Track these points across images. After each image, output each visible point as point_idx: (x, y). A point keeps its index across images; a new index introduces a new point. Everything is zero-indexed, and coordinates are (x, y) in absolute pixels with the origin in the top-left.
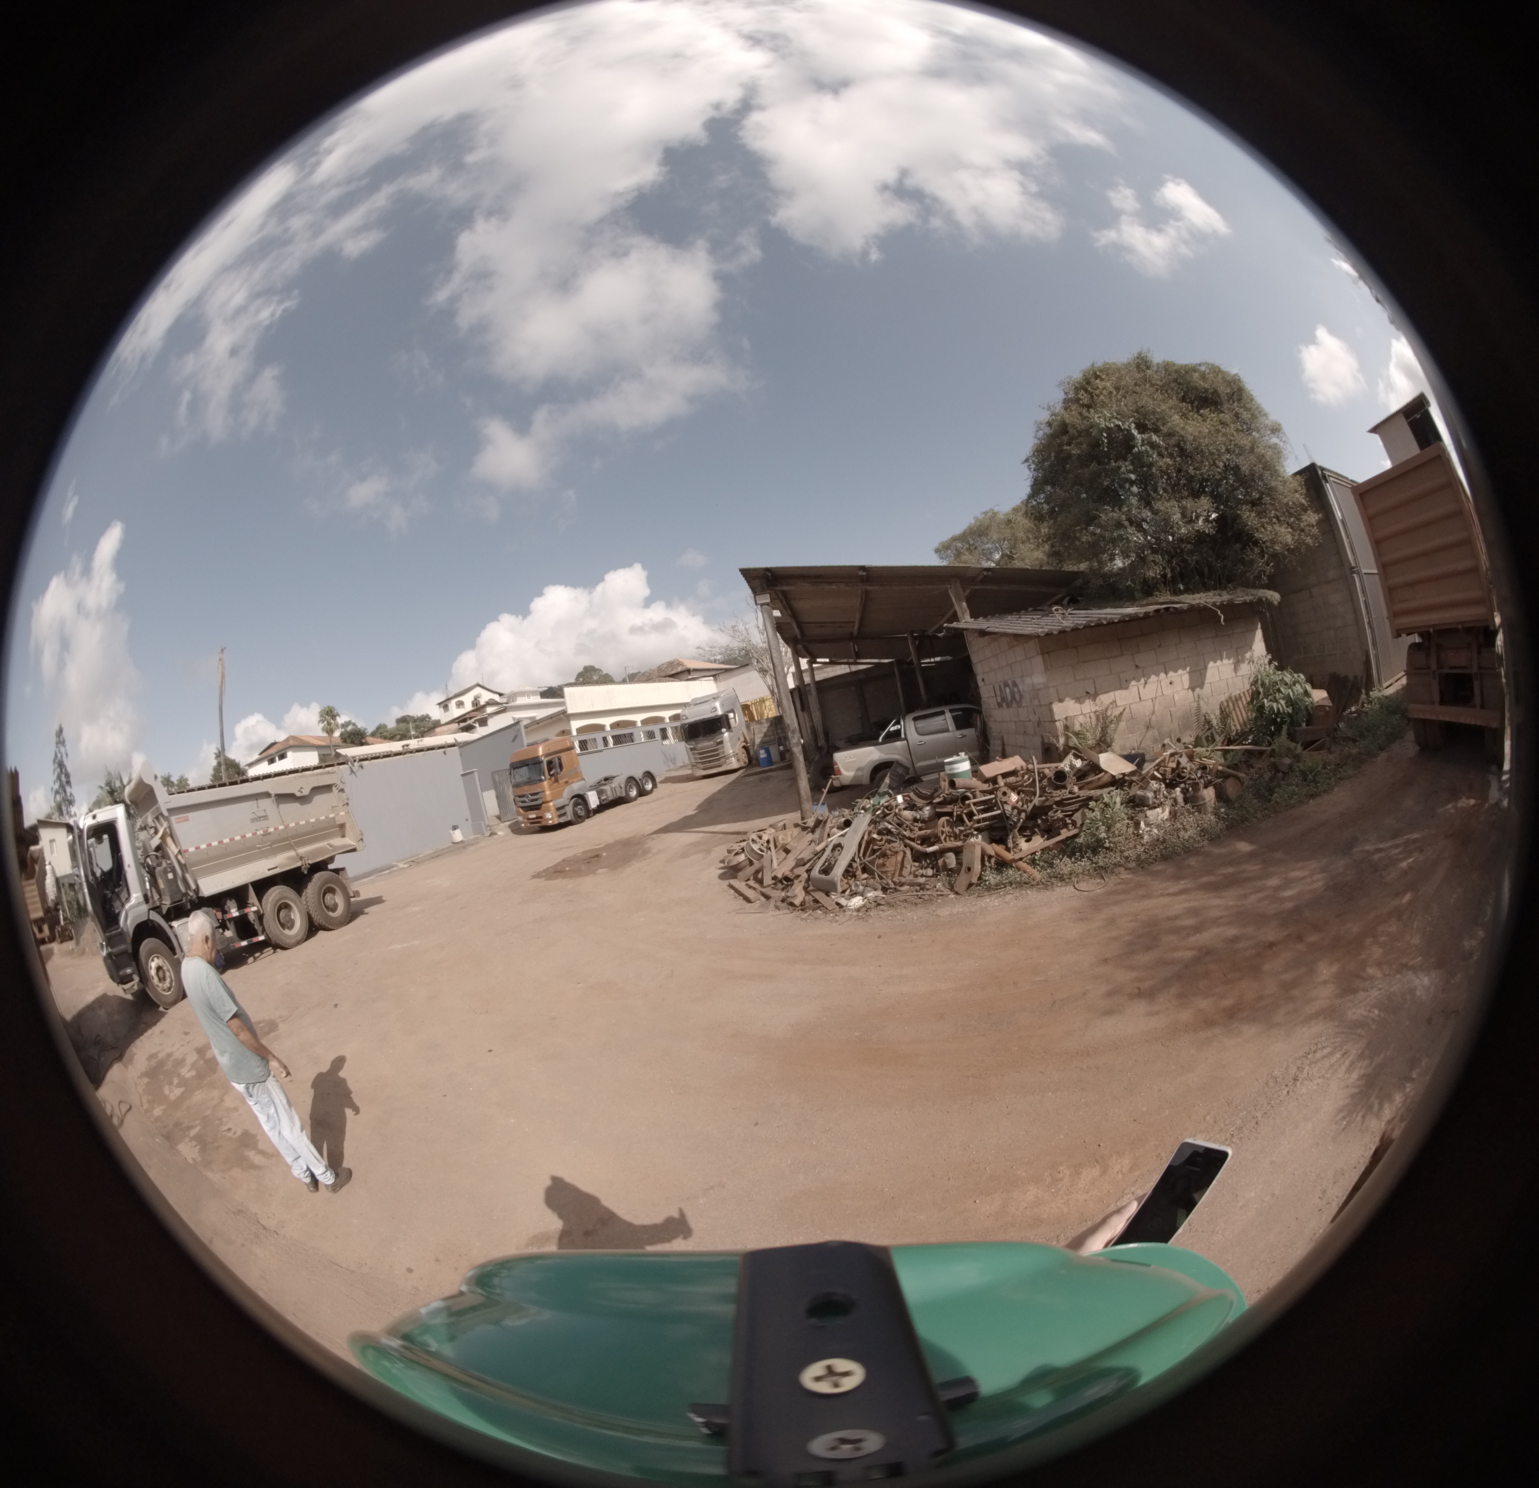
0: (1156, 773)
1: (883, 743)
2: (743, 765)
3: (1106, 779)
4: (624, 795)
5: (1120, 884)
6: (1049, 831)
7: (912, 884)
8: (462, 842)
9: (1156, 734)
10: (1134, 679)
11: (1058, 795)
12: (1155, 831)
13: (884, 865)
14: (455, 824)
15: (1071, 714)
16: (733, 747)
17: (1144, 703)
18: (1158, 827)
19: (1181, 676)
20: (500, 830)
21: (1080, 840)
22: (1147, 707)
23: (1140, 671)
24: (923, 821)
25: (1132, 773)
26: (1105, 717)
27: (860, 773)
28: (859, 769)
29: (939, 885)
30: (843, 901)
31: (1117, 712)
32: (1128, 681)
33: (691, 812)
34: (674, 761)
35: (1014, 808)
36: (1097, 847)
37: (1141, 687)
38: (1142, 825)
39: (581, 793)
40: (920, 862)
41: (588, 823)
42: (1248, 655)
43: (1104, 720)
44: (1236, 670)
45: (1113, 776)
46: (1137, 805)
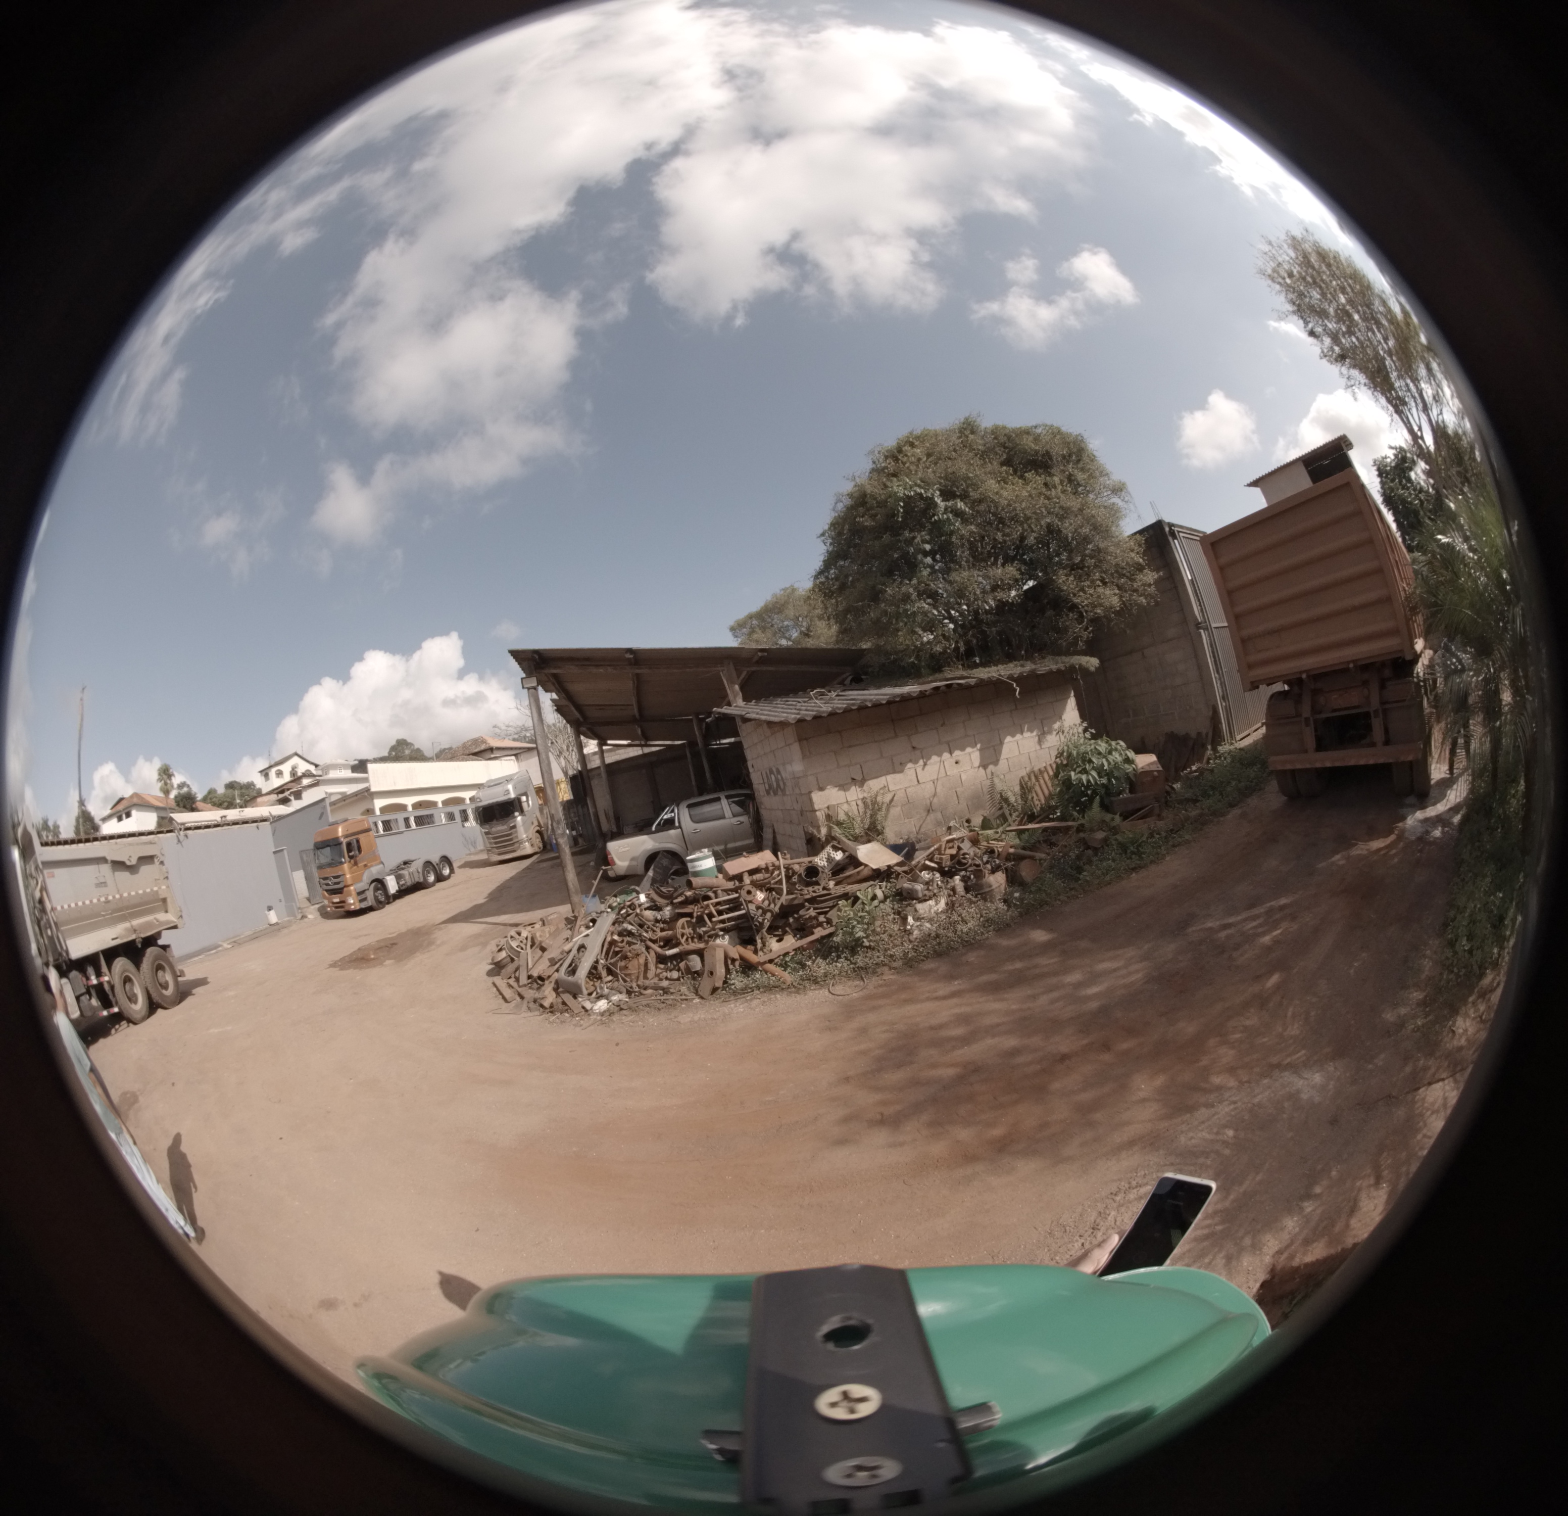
0: (927, 862)
1: (657, 831)
2: (537, 850)
3: (864, 873)
4: (422, 880)
5: (881, 986)
6: (802, 930)
7: (656, 988)
8: (277, 924)
9: (939, 815)
10: (911, 761)
11: (809, 892)
12: (928, 925)
13: (626, 967)
14: (270, 904)
15: (834, 803)
16: (526, 831)
17: (923, 786)
18: (930, 920)
19: (970, 754)
20: (311, 913)
21: (837, 939)
22: (928, 789)
23: (918, 752)
24: (664, 922)
25: (899, 865)
26: (874, 803)
27: (634, 863)
28: (633, 859)
29: (684, 989)
30: (588, 1005)
31: (888, 798)
32: (904, 764)
33: (481, 900)
34: (474, 844)
35: (758, 908)
36: (854, 947)
37: (919, 770)
38: (910, 920)
39: (380, 877)
40: (666, 964)
41: (388, 908)
42: (1056, 726)
43: (873, 807)
44: (1040, 742)
45: (872, 869)
46: (904, 898)
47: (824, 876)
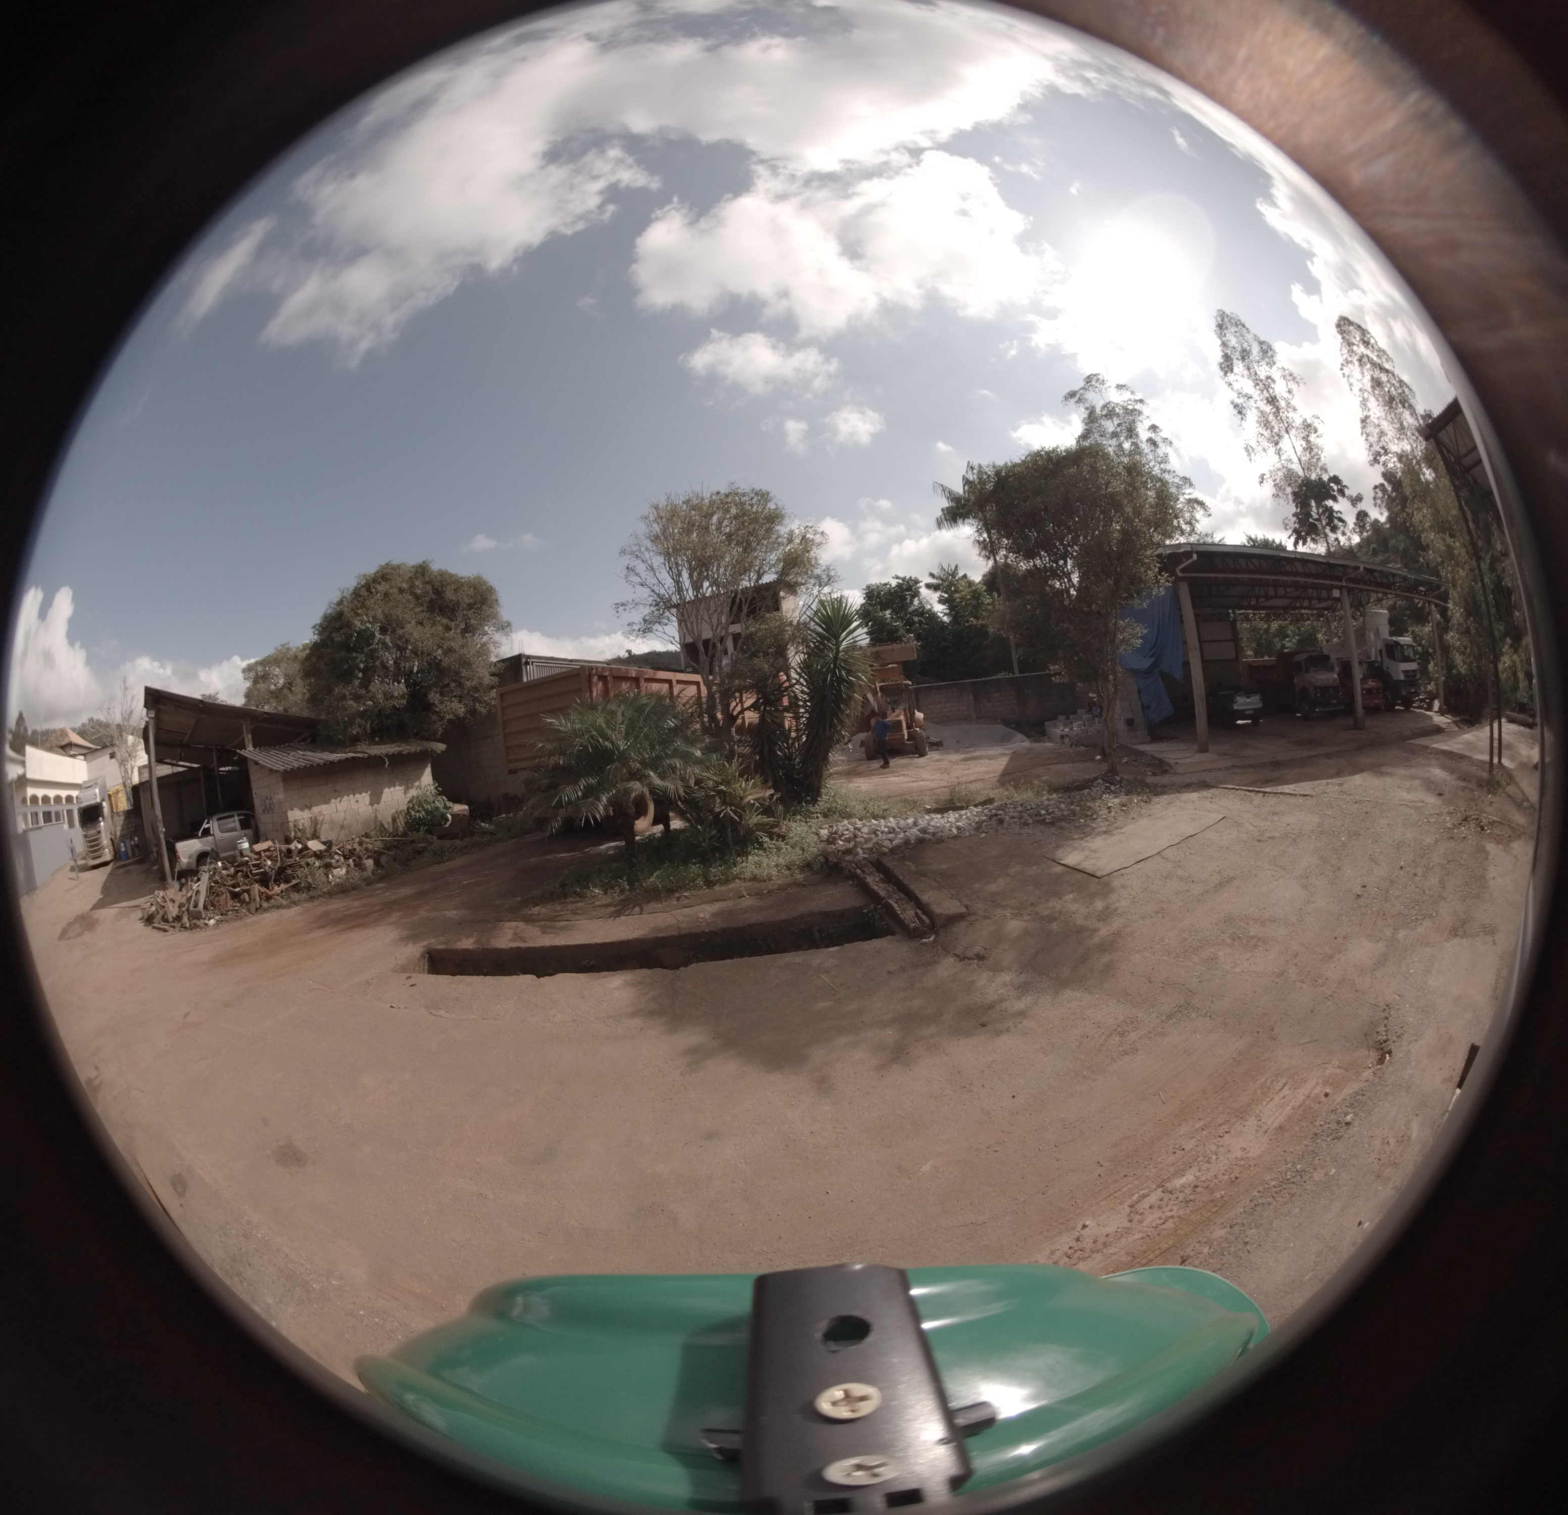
0: (339, 851)
1: (201, 837)
3: (311, 853)
6: (288, 880)
9: (347, 832)
10: (334, 798)
11: (289, 862)
12: (338, 880)
15: (297, 818)
17: (339, 812)
18: (339, 878)
21: (301, 885)
22: (341, 816)
23: (338, 793)
24: (232, 876)
25: (326, 851)
26: (316, 820)
31: (322, 818)
32: (329, 800)
35: (269, 868)
36: (309, 888)
37: (337, 803)
38: (330, 877)
42: (417, 784)
43: (315, 822)
44: (405, 793)
45: (315, 852)
46: (328, 867)
47: (294, 855)
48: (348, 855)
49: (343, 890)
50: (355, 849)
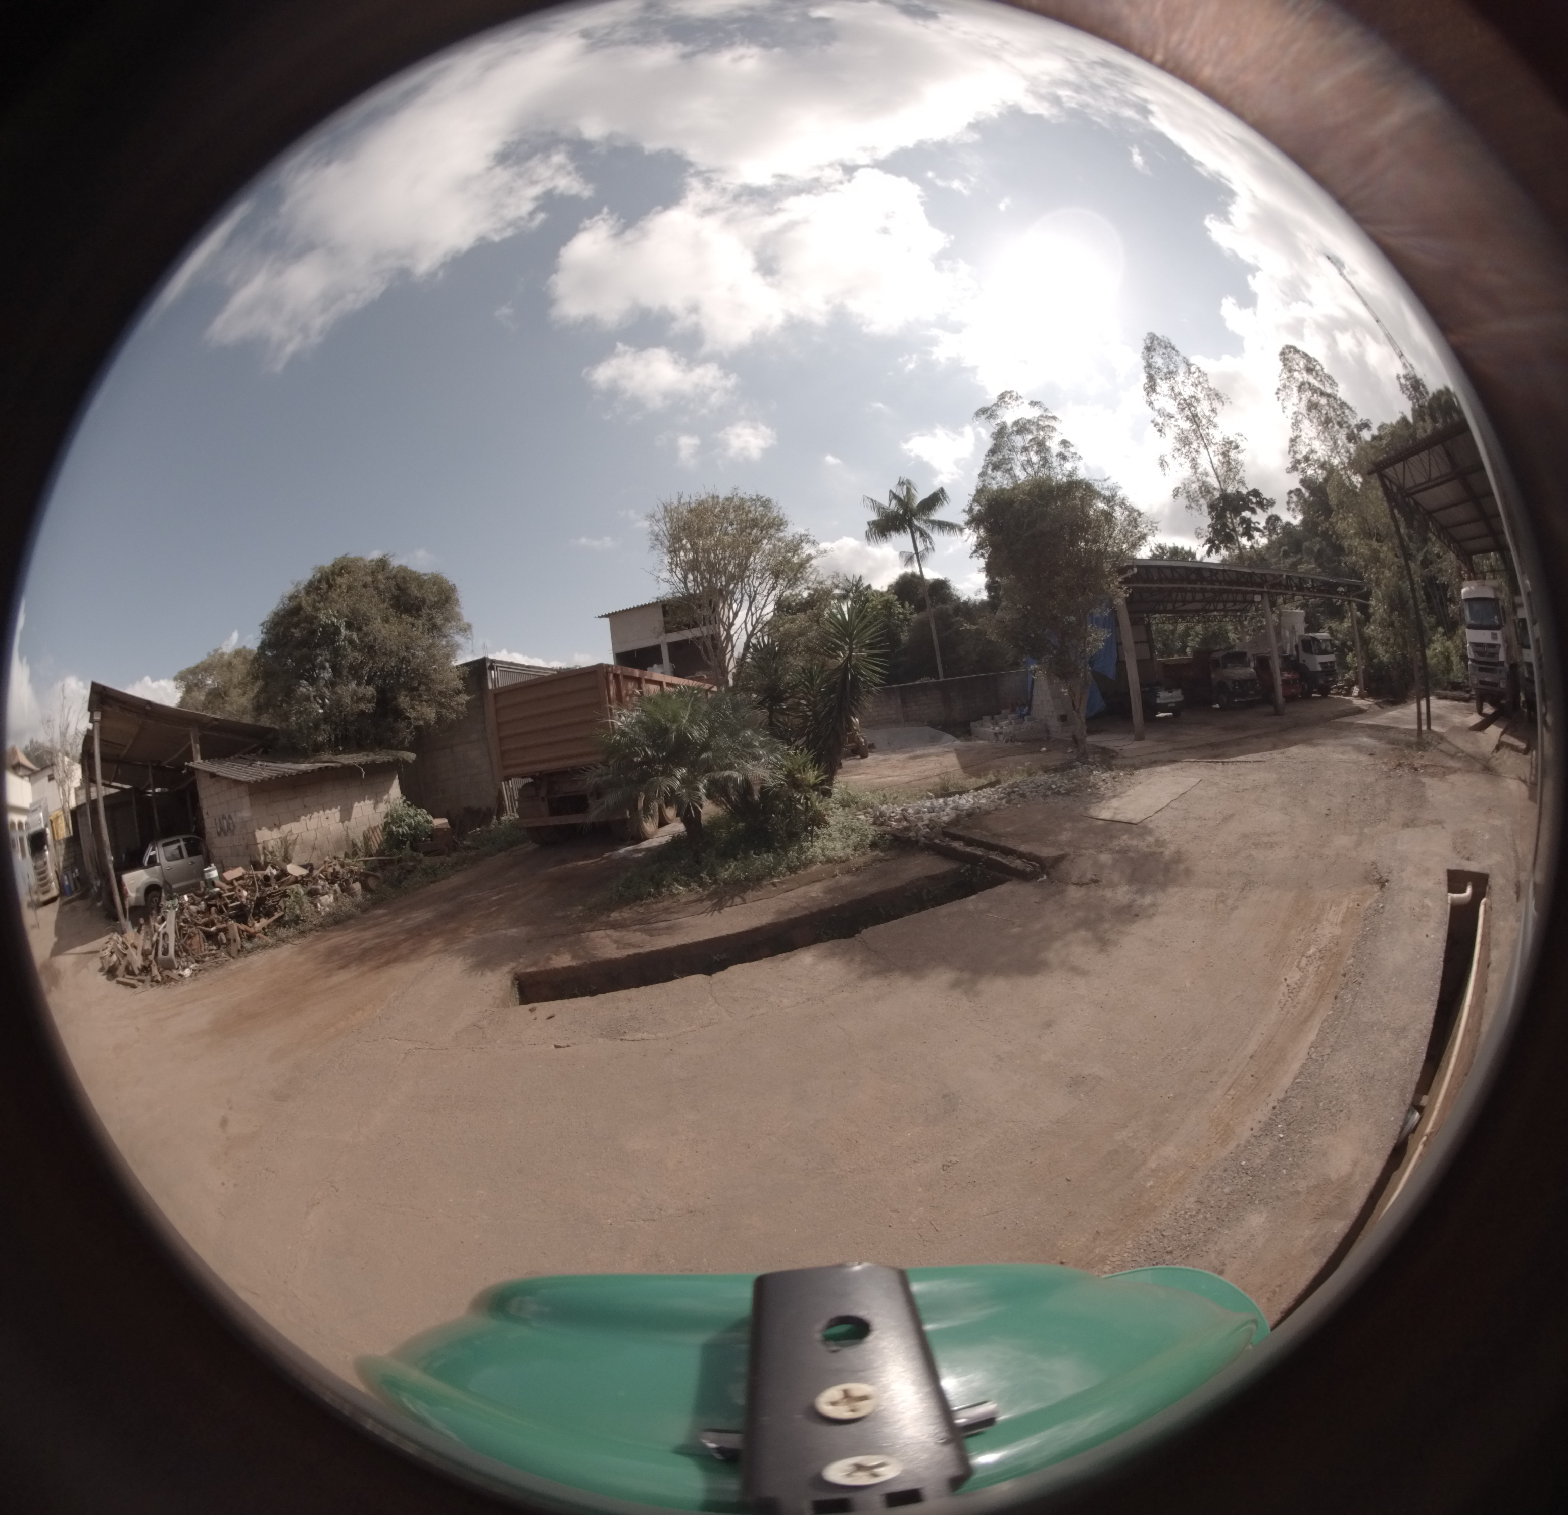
0: (322, 875)
1: (148, 867)
3: (292, 879)
6: (268, 914)
9: (319, 853)
10: (303, 815)
11: (268, 891)
12: (326, 909)
15: (266, 839)
16: (52, 869)
17: (309, 831)
18: (328, 907)
19: (334, 813)
21: (286, 919)
22: (312, 835)
23: (307, 809)
24: (202, 912)
25: (308, 875)
26: (286, 841)
31: (293, 838)
32: (299, 817)
35: (246, 900)
37: (308, 821)
38: (318, 906)
42: (385, 797)
43: (285, 843)
44: (375, 808)
45: (296, 877)
46: (313, 894)
47: (273, 881)
48: (333, 878)
49: (337, 920)
50: (338, 873)
